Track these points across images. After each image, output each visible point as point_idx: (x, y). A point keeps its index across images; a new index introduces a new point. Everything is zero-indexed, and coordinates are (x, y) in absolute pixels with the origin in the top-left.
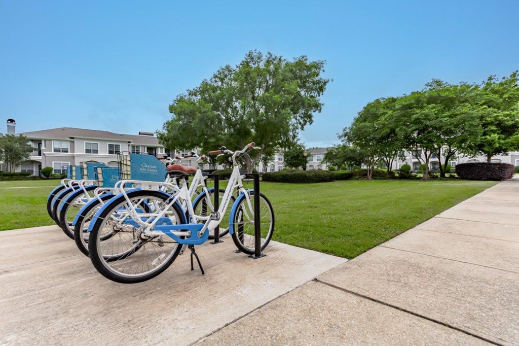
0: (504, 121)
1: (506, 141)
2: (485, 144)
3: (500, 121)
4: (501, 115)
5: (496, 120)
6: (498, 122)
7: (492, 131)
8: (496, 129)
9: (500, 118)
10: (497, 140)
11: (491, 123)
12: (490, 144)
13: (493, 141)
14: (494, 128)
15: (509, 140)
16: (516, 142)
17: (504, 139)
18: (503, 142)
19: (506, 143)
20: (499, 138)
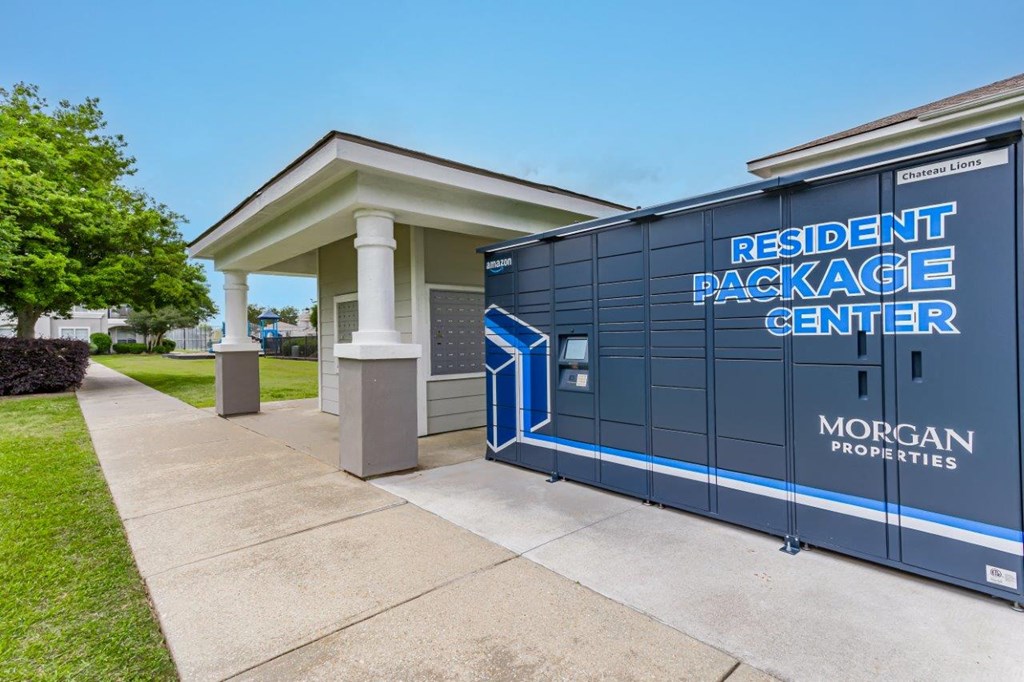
0: (78, 220)
1: (86, 278)
2: (28, 281)
3: (66, 217)
4: (71, 202)
5: (57, 212)
6: (61, 219)
7: (43, 241)
8: (57, 239)
9: (68, 210)
10: (63, 272)
11: (43, 219)
12: (43, 281)
13: (51, 272)
14: (50, 234)
15: (93, 278)
16: (111, 284)
17: (79, 273)
18: (76, 279)
19: (85, 285)
20: (67, 269)
